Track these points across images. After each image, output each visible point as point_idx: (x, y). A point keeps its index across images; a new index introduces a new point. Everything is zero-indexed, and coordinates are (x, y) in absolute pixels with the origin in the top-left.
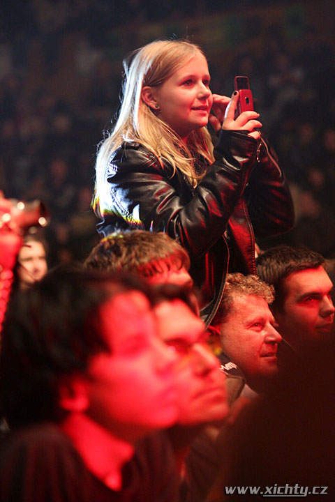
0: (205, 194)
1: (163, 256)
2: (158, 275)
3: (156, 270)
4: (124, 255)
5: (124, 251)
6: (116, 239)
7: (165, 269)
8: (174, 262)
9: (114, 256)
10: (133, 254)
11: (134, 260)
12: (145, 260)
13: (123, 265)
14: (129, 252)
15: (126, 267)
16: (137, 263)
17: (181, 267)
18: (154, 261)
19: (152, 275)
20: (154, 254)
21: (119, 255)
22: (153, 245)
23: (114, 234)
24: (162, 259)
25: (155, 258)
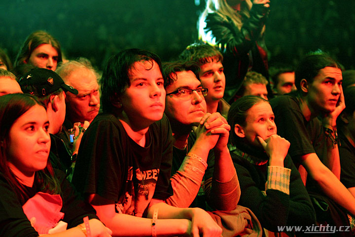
0: (245, 32)
1: (210, 55)
2: (208, 64)
3: (207, 61)
4: (195, 53)
5: (195, 52)
6: (193, 47)
7: (211, 61)
8: (215, 58)
9: (190, 54)
10: (198, 53)
11: (198, 56)
12: (203, 56)
13: (193, 57)
14: (197, 52)
15: (194, 59)
16: (199, 57)
17: (219, 61)
18: (206, 57)
19: (205, 63)
20: (207, 54)
21: (192, 53)
22: (207, 50)
23: (193, 45)
24: (210, 57)
25: (207, 56)
